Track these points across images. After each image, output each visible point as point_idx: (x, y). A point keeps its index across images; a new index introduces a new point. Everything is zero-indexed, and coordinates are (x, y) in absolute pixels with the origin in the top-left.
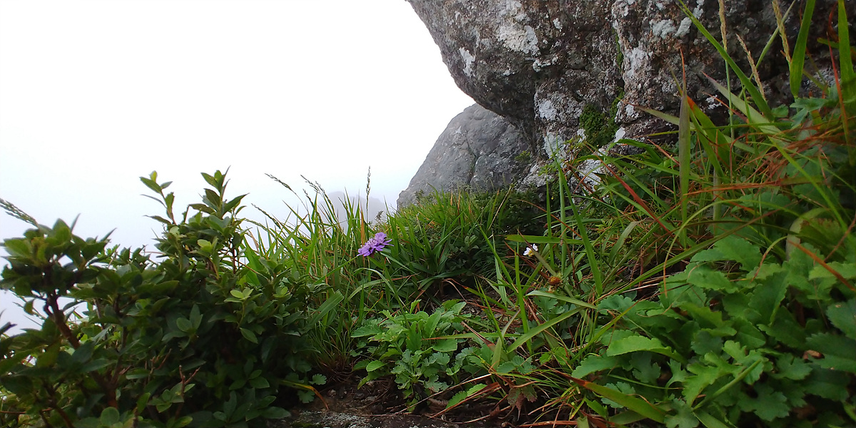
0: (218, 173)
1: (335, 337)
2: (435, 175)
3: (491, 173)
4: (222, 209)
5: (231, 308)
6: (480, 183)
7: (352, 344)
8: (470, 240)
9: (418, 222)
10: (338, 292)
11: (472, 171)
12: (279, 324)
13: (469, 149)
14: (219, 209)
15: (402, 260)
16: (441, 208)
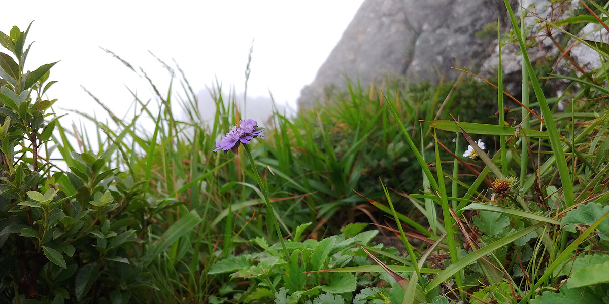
0: (15, 29)
1: (187, 277)
2: (354, 61)
3: (440, 58)
4: (22, 83)
5: (29, 217)
6: (423, 73)
7: (211, 287)
8: (395, 148)
9: (320, 124)
10: (194, 212)
11: (410, 55)
12: (102, 246)
13: (406, 22)
14: (18, 83)
15: (294, 174)
16: (355, 103)
